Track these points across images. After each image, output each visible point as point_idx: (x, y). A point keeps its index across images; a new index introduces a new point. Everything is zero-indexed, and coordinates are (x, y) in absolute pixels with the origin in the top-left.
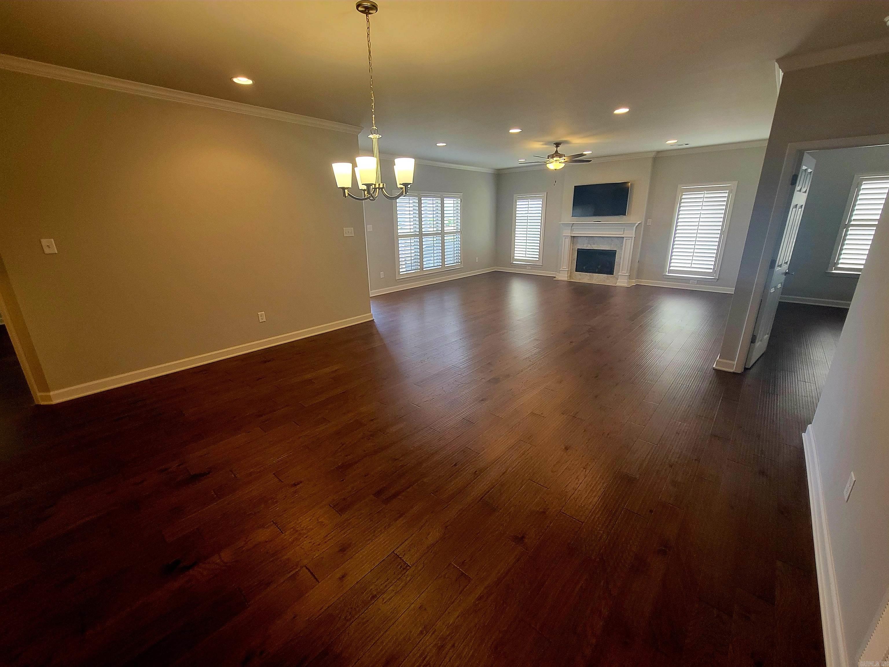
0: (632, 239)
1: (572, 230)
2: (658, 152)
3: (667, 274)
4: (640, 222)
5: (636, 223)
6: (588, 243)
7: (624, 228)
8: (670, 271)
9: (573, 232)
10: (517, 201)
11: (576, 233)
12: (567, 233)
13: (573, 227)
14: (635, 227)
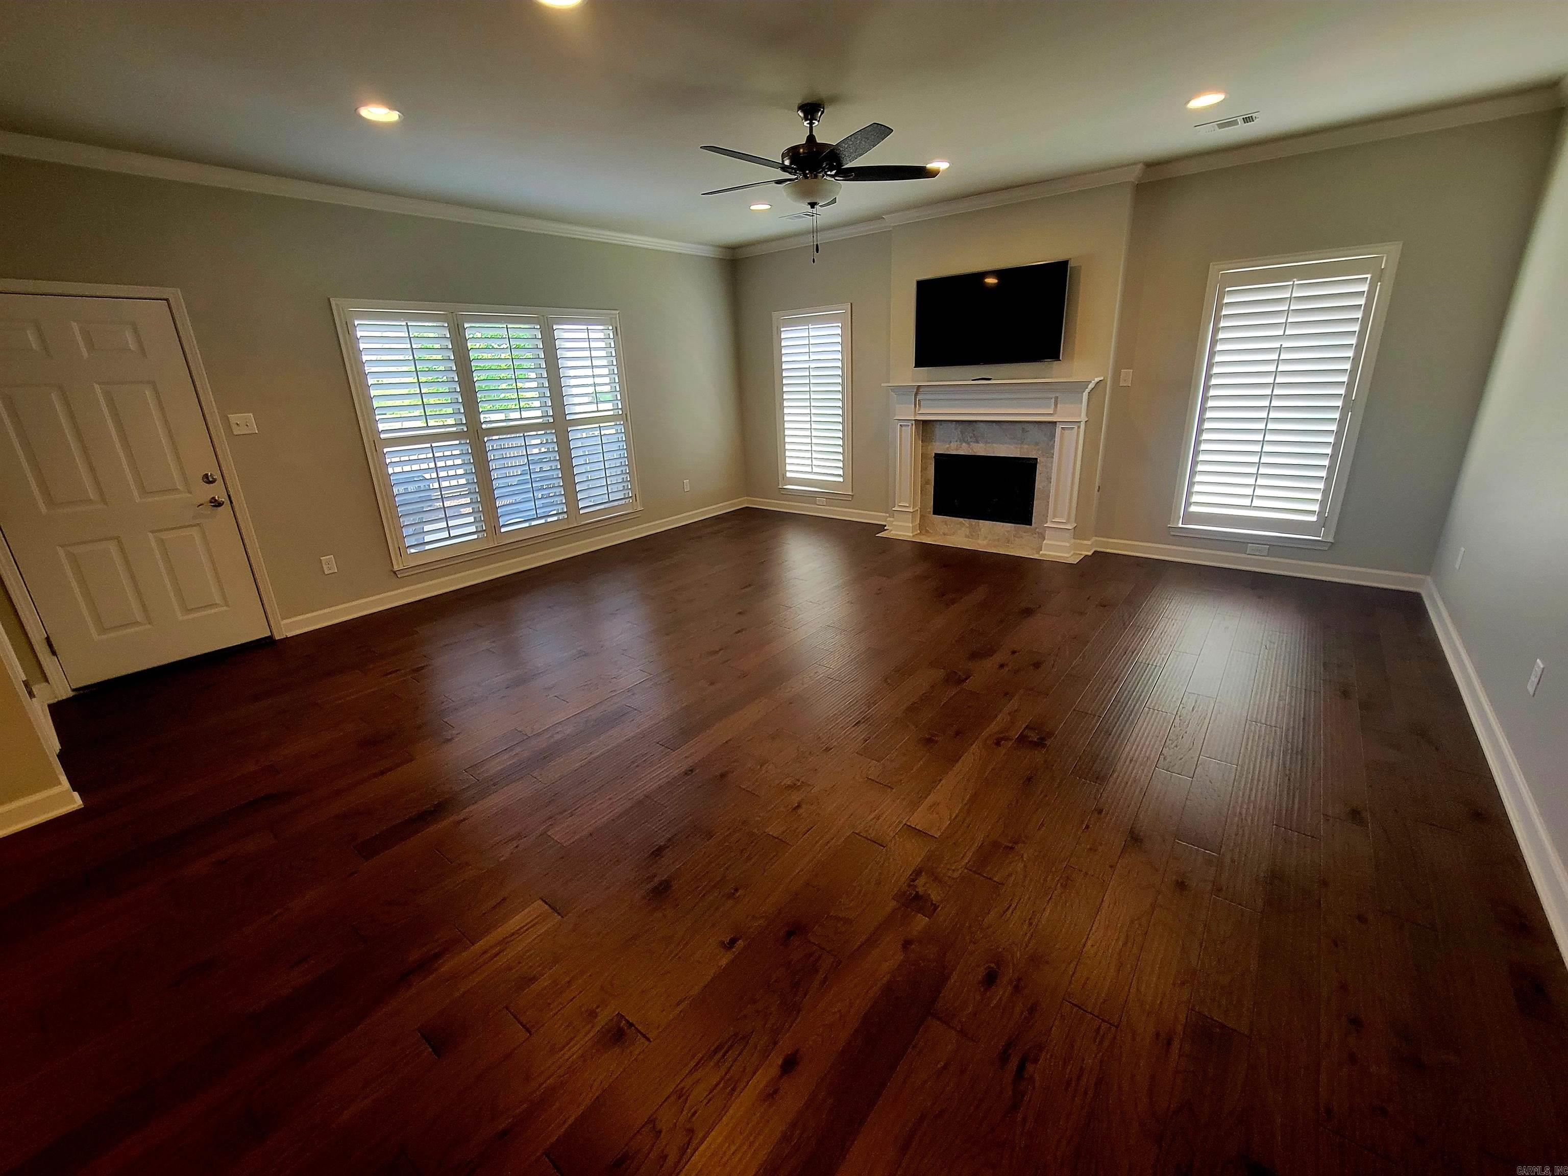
0: (1079, 427)
1: (917, 404)
2: (1153, 165)
3: (1180, 525)
4: (1102, 378)
5: (1091, 382)
6: (963, 440)
7: (1057, 398)
8: (1191, 517)
9: (919, 410)
10: (782, 329)
11: (929, 412)
12: (906, 412)
13: (918, 397)
14: (1085, 394)
